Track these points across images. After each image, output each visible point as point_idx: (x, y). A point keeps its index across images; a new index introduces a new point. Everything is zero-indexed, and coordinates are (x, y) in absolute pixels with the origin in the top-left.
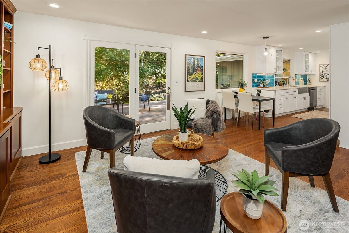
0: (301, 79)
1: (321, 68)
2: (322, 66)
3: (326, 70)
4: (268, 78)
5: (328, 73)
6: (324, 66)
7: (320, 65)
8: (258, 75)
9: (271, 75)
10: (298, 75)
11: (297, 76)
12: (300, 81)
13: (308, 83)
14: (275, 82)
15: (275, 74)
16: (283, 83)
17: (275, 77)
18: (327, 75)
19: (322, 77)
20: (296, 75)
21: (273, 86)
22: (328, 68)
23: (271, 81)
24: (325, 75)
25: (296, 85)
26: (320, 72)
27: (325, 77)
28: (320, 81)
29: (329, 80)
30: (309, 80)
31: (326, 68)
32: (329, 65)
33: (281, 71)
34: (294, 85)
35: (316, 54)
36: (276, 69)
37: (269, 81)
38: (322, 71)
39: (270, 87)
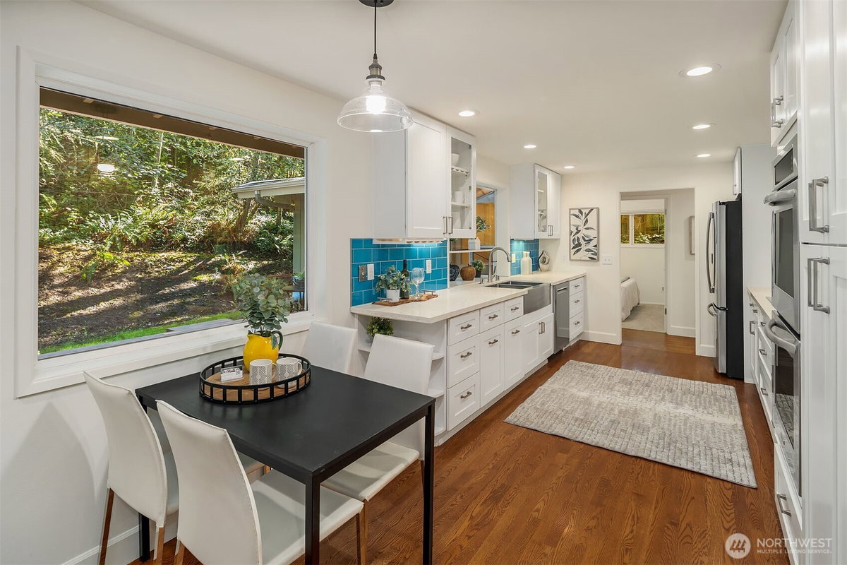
0: (525, 252)
1: (575, 221)
2: (577, 212)
3: (586, 227)
4: (424, 254)
5: (592, 234)
6: (581, 212)
7: (570, 209)
8: (378, 245)
9: (435, 245)
10: (519, 241)
11: (515, 244)
12: (522, 260)
13: (540, 264)
14: (451, 266)
15: (451, 240)
16: (477, 271)
17: (449, 252)
18: (591, 240)
19: (577, 246)
20: (512, 240)
21: (443, 284)
22: (592, 218)
23: (433, 266)
24: (585, 240)
25: (512, 274)
26: (571, 232)
27: (584, 247)
28: (573, 260)
29: (595, 257)
30: (544, 258)
31: (587, 221)
32: (594, 212)
33: (470, 228)
34: (508, 277)
35: (562, 178)
36: (449, 221)
37: (429, 271)
38: (577, 229)
39: (428, 298)
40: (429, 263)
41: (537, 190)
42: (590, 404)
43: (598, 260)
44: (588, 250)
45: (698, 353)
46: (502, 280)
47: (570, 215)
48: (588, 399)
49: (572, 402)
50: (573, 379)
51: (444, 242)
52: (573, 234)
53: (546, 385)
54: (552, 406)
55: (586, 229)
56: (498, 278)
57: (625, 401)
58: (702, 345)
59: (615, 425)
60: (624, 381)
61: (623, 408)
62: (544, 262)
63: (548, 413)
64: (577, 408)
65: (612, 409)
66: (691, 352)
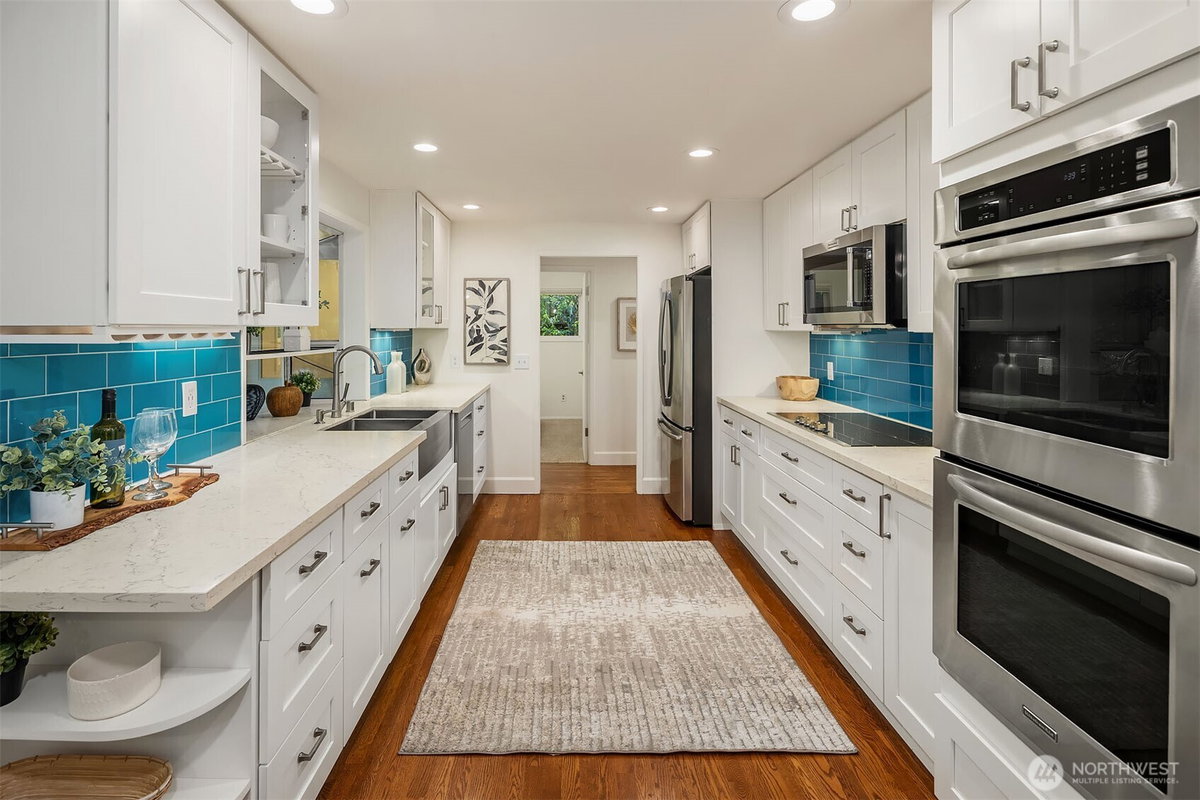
0: (394, 354)
1: (473, 299)
2: (476, 285)
3: (490, 309)
4: (177, 365)
5: (500, 320)
6: (482, 285)
7: (466, 280)
9: (210, 343)
10: (382, 332)
11: (378, 337)
12: (389, 367)
13: (417, 373)
14: (250, 388)
15: (250, 330)
16: (304, 393)
17: (244, 357)
18: (497, 331)
19: (476, 341)
20: (373, 331)
21: (229, 439)
22: (500, 294)
23: (202, 395)
24: (488, 331)
25: (373, 394)
26: (468, 318)
27: (487, 342)
28: (468, 364)
29: (505, 358)
30: (422, 362)
31: (491, 301)
32: (503, 285)
33: (304, 303)
34: (365, 401)
35: (452, 224)
36: (256, 282)
37: (190, 408)
38: (476, 313)
39: (190, 488)
40: (190, 389)
41: (421, 243)
42: (549, 638)
43: (509, 363)
44: (493, 348)
45: (640, 491)
46: (361, 409)
47: (466, 289)
48: (541, 625)
49: (518, 646)
50: (499, 583)
51: (237, 335)
52: (470, 321)
53: (459, 611)
54: (486, 666)
55: (490, 312)
56: (351, 406)
57: (599, 613)
58: (645, 479)
59: (607, 676)
60: (577, 567)
61: (602, 630)
62: (421, 369)
63: (485, 693)
64: (533, 655)
65: (588, 640)
66: (628, 490)
